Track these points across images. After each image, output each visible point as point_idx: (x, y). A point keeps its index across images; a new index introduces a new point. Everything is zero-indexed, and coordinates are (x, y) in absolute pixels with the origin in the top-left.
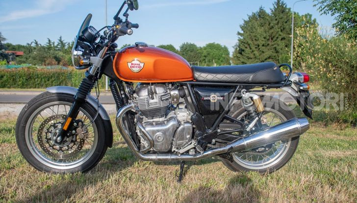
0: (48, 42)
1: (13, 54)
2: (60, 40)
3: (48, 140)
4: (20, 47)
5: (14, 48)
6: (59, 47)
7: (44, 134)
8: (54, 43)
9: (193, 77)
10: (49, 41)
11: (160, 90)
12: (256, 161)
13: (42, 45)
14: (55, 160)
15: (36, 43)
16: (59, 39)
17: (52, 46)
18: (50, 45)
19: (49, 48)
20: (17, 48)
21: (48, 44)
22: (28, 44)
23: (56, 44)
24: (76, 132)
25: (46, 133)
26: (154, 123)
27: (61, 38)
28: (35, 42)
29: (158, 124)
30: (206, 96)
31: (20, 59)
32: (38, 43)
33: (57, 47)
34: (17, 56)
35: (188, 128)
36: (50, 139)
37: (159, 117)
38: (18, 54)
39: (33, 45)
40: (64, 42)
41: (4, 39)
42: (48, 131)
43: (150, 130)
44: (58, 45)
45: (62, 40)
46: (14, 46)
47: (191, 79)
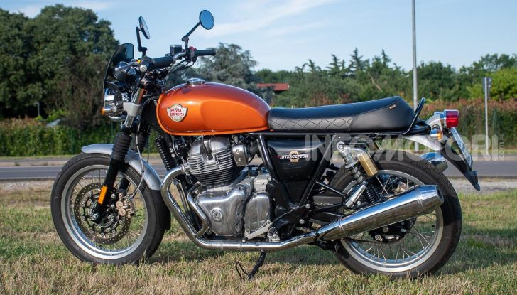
0: (333, 62)
1: (269, 89)
2: (355, 57)
3: (87, 217)
4: (284, 74)
5: (274, 78)
6: (353, 69)
7: (81, 209)
8: (343, 63)
9: (267, 124)
10: (335, 59)
11: (216, 147)
12: (394, 259)
13: (322, 69)
14: (100, 246)
15: (312, 66)
16: (353, 54)
17: (341, 68)
18: (337, 67)
19: (335, 72)
20: (280, 78)
21: (333, 66)
22: (298, 68)
23: (347, 66)
24: (116, 207)
25: (84, 208)
26: (212, 194)
27: (356, 52)
28: (309, 63)
29: (217, 195)
30: (284, 153)
31: (285, 98)
32: (316, 65)
33: (348, 70)
34: (278, 92)
35: (262, 202)
36: (89, 217)
37: (222, 186)
38: (276, 89)
39: (307, 69)
40: (361, 60)
41: (254, 63)
42: (86, 206)
43: (204, 204)
44: (351, 66)
45: (358, 56)
46: (275, 74)
47: (263, 129)
